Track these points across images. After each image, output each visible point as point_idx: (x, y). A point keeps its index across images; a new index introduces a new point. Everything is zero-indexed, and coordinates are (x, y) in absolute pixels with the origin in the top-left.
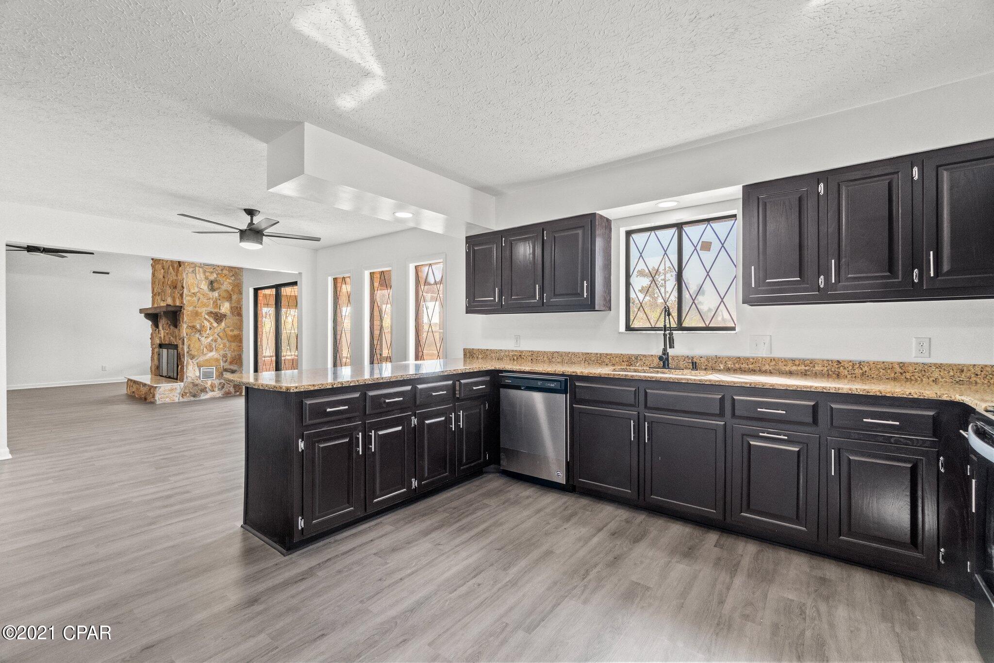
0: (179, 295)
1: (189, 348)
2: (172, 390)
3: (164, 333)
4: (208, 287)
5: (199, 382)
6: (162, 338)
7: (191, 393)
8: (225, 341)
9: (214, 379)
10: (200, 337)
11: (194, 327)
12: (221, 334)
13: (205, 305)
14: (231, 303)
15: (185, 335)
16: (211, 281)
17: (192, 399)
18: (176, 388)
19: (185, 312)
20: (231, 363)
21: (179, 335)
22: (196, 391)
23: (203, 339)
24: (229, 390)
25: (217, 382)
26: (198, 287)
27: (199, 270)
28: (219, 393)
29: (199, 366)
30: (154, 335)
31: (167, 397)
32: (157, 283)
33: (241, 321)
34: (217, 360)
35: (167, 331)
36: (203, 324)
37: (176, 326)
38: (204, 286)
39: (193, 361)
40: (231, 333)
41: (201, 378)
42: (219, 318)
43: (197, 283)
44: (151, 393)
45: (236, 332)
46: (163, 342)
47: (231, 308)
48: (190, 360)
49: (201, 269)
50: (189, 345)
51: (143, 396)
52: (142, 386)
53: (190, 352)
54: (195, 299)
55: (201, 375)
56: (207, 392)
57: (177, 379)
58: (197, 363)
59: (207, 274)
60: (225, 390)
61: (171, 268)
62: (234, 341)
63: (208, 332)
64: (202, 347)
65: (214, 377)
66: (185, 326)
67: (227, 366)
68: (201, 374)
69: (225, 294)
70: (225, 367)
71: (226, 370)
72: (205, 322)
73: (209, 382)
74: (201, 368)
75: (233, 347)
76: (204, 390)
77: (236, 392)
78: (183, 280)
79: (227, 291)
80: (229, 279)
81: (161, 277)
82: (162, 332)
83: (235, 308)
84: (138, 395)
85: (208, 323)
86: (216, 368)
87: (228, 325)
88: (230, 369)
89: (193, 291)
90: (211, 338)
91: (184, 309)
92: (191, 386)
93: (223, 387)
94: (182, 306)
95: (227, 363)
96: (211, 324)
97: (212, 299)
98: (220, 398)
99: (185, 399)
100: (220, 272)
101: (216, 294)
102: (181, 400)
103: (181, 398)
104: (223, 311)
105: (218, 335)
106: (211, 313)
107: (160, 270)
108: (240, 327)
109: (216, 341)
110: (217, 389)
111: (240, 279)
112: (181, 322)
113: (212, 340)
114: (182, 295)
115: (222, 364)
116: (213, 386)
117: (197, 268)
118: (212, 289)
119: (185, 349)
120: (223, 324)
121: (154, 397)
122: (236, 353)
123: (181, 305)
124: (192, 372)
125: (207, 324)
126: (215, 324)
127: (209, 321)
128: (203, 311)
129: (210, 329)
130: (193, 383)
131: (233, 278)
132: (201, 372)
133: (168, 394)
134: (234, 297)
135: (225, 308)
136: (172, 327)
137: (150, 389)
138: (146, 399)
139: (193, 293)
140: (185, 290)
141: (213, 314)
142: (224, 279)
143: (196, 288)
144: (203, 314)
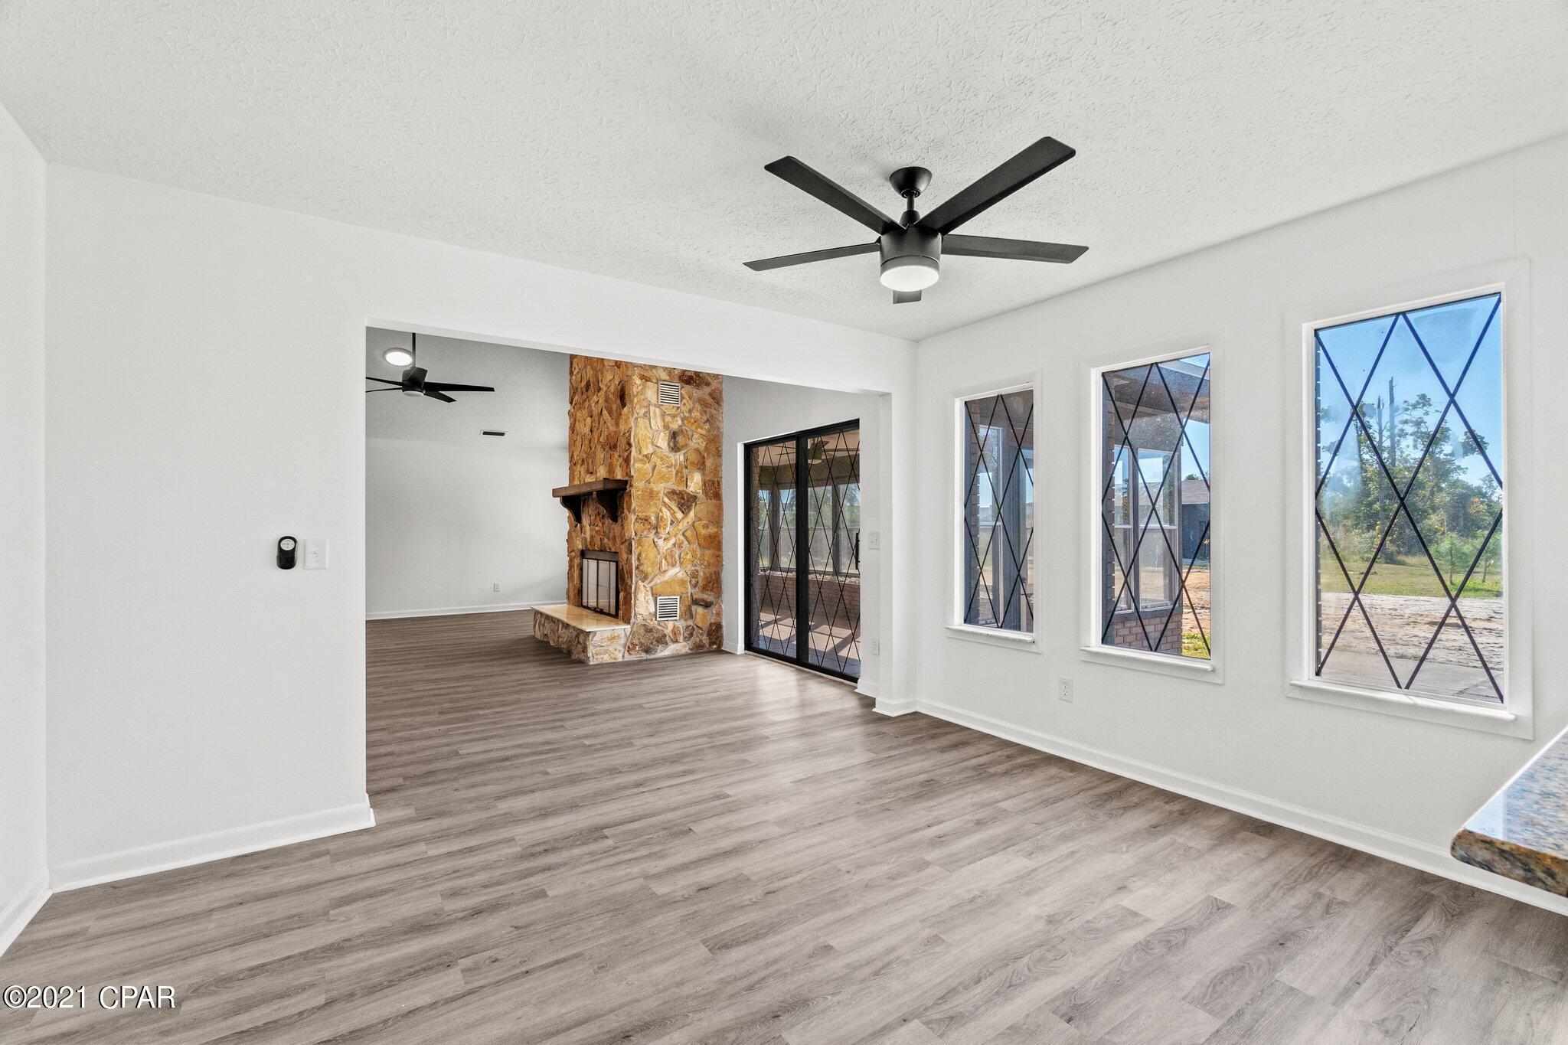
0: (621, 460)
1: (638, 559)
2: (613, 638)
3: (591, 530)
4: (669, 445)
5: (653, 623)
6: (589, 540)
7: (641, 644)
8: (695, 546)
9: (678, 618)
10: (656, 540)
11: (646, 520)
12: (689, 534)
13: (664, 478)
14: (703, 474)
15: (633, 534)
16: (674, 433)
17: (644, 656)
18: (619, 635)
19: (633, 491)
20: (704, 588)
21: (622, 535)
22: (650, 639)
23: (660, 542)
24: (701, 640)
25: (681, 625)
26: (652, 443)
27: (655, 412)
28: (685, 646)
29: (655, 596)
30: (574, 534)
31: (606, 652)
32: (578, 443)
33: (720, 508)
34: (682, 582)
35: (597, 528)
36: (661, 514)
37: (615, 519)
38: (663, 442)
39: (646, 583)
40: (704, 532)
41: (658, 616)
42: (685, 502)
43: (651, 436)
44: (579, 642)
45: (712, 530)
46: (589, 546)
47: (705, 483)
48: (640, 583)
49: (657, 410)
50: (640, 555)
51: (563, 646)
52: (561, 626)
53: (641, 568)
54: (648, 466)
55: (658, 611)
56: (667, 644)
57: (616, 616)
58: (652, 589)
59: (668, 419)
60: (695, 639)
61: (605, 412)
62: (708, 548)
63: (668, 529)
64: (659, 557)
65: (678, 615)
66: (633, 517)
67: (699, 595)
68: (658, 608)
69: (693, 457)
70: (695, 597)
71: (696, 602)
72: (664, 510)
73: (670, 625)
74: (659, 598)
75: (706, 558)
76: (661, 640)
77: (711, 643)
78: (629, 431)
79: (697, 451)
80: (701, 429)
81: (587, 430)
82: (588, 528)
83: (711, 483)
84: (554, 641)
85: (668, 512)
86: (681, 598)
87: (699, 515)
88: (703, 600)
89: (645, 452)
90: (673, 541)
91: (631, 486)
92: (642, 631)
93: (691, 635)
94: (627, 481)
95: (697, 589)
96: (673, 514)
97: (675, 465)
98: (686, 656)
99: (634, 657)
100: (687, 415)
101: (680, 457)
102: (628, 658)
103: (626, 654)
104: (691, 489)
105: (683, 535)
106: (673, 492)
107: (584, 420)
108: (717, 519)
109: (680, 547)
110: (682, 637)
111: (718, 428)
112: (625, 510)
113: (674, 545)
114: (627, 460)
115: (690, 590)
116: (675, 632)
117: (652, 408)
118: (675, 449)
119: (633, 562)
120: (692, 513)
121: (585, 650)
122: (712, 569)
123: (626, 478)
124: (644, 605)
125: (666, 514)
126: (679, 515)
127: (669, 508)
128: (661, 487)
129: (672, 523)
130: (645, 625)
131: (707, 426)
132: (658, 606)
133: (607, 646)
134: (709, 463)
135: (695, 483)
136: (608, 521)
137: (577, 636)
138: (569, 653)
139: (646, 456)
140: (633, 449)
141: (677, 494)
142: (693, 428)
143: (650, 446)
144: (661, 495)
